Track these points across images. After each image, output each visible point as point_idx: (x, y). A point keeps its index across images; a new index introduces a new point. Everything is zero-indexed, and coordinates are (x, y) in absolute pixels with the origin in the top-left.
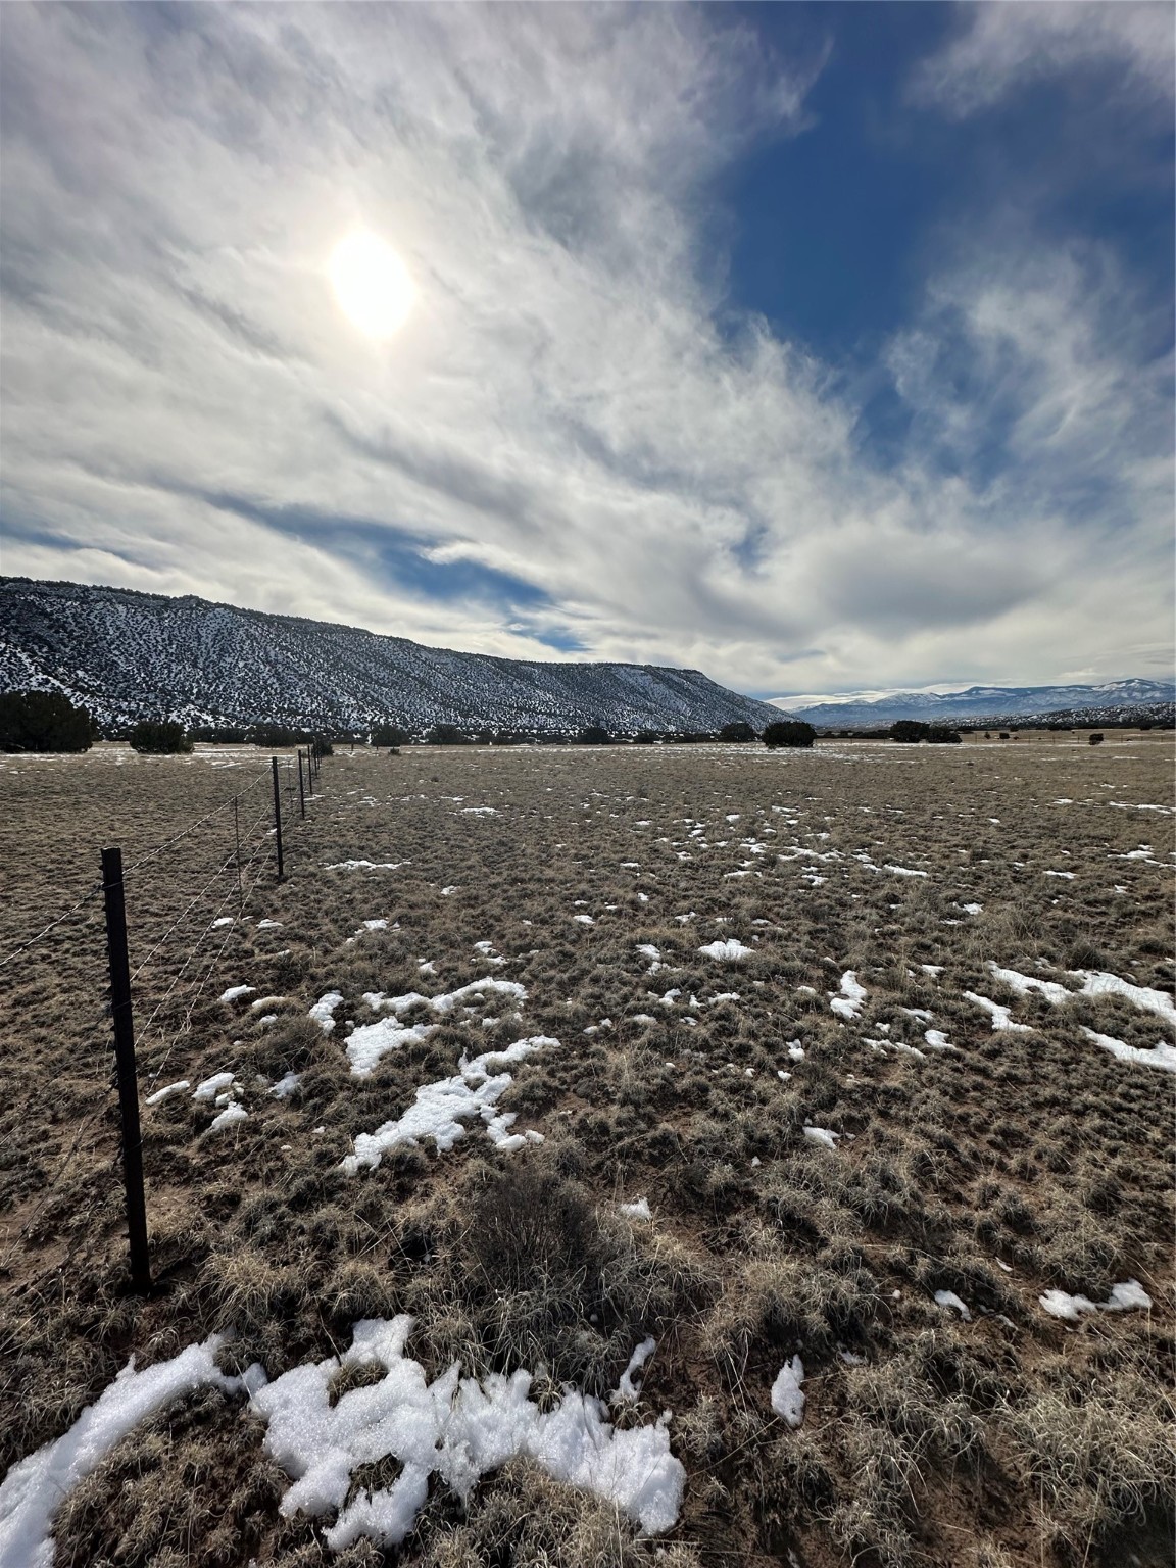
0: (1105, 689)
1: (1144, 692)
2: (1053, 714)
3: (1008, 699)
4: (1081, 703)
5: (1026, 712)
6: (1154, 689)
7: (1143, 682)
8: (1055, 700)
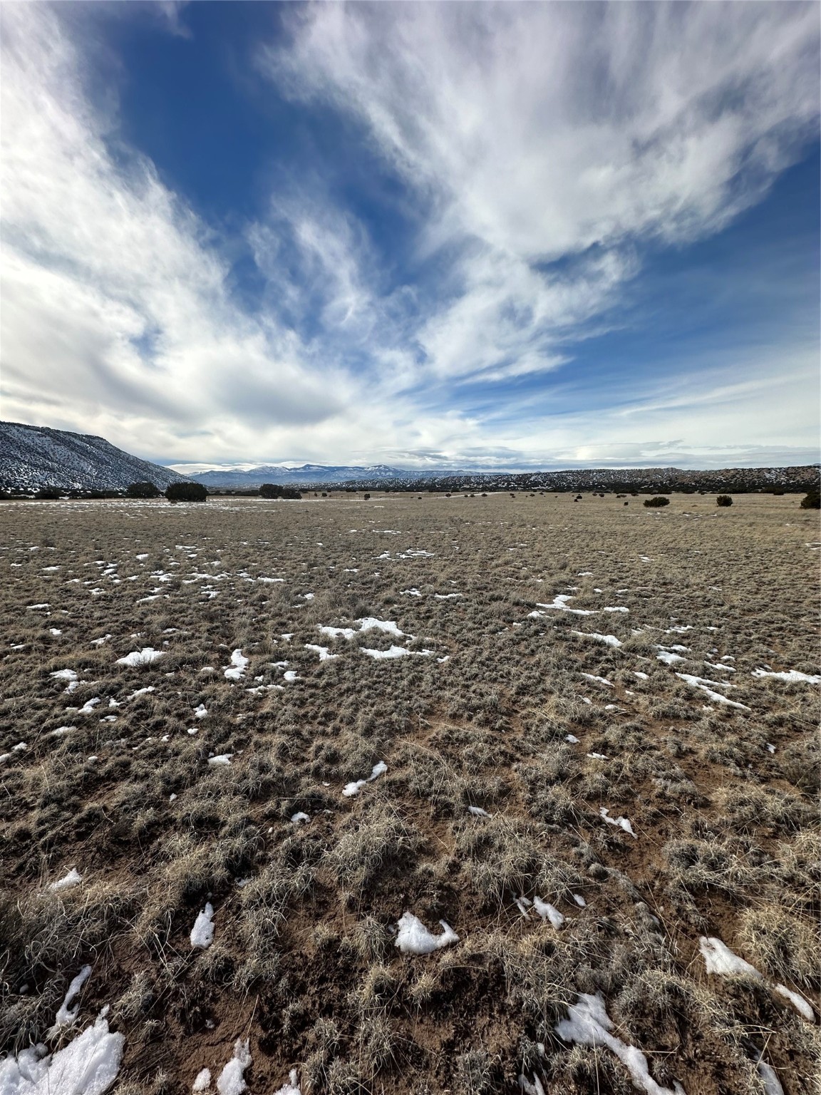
1: (386, 472)
2: (347, 482)
3: (325, 473)
4: (360, 477)
5: (335, 481)
6: (390, 471)
7: (385, 467)
8: (348, 474)
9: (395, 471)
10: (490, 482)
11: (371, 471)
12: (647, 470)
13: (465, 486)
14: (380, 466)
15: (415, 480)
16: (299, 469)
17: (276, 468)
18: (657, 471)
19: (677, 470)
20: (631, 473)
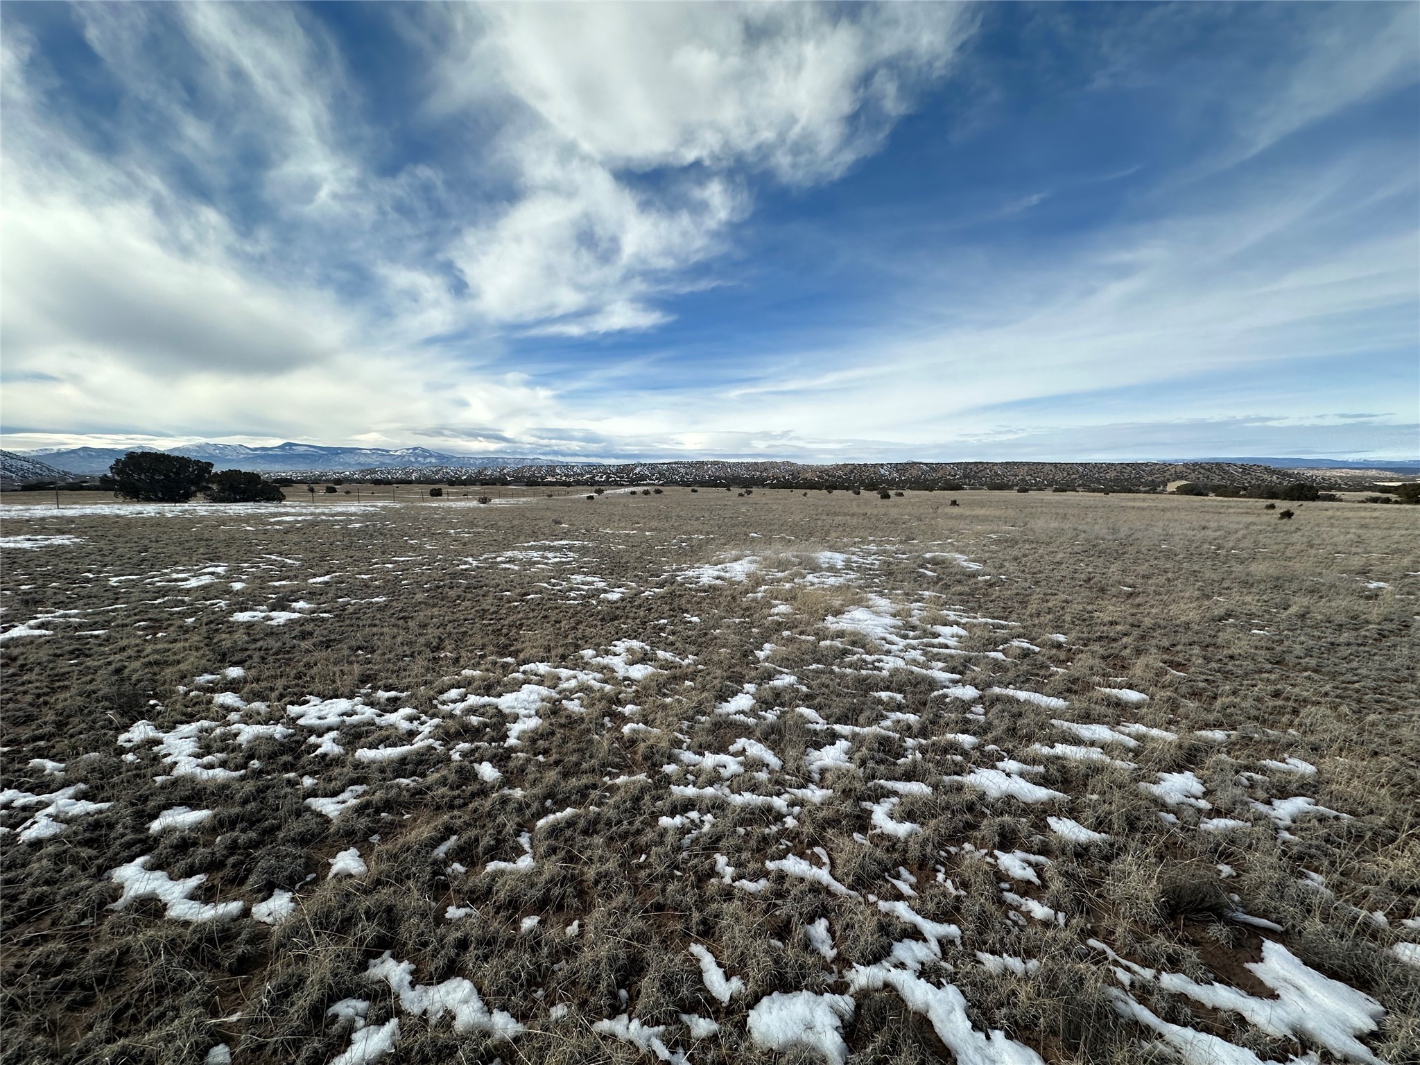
0: (398, 453)
1: (425, 457)
2: (362, 471)
3: (321, 456)
4: (382, 463)
5: (339, 469)
6: (431, 456)
7: (424, 450)
8: (362, 460)
9: (440, 456)
10: (582, 475)
11: (402, 456)
12: (763, 463)
13: (550, 479)
14: (415, 449)
15: (472, 470)
16: (271, 449)
17: (225, 447)
18: (774, 465)
19: (792, 464)
20: (748, 466)
